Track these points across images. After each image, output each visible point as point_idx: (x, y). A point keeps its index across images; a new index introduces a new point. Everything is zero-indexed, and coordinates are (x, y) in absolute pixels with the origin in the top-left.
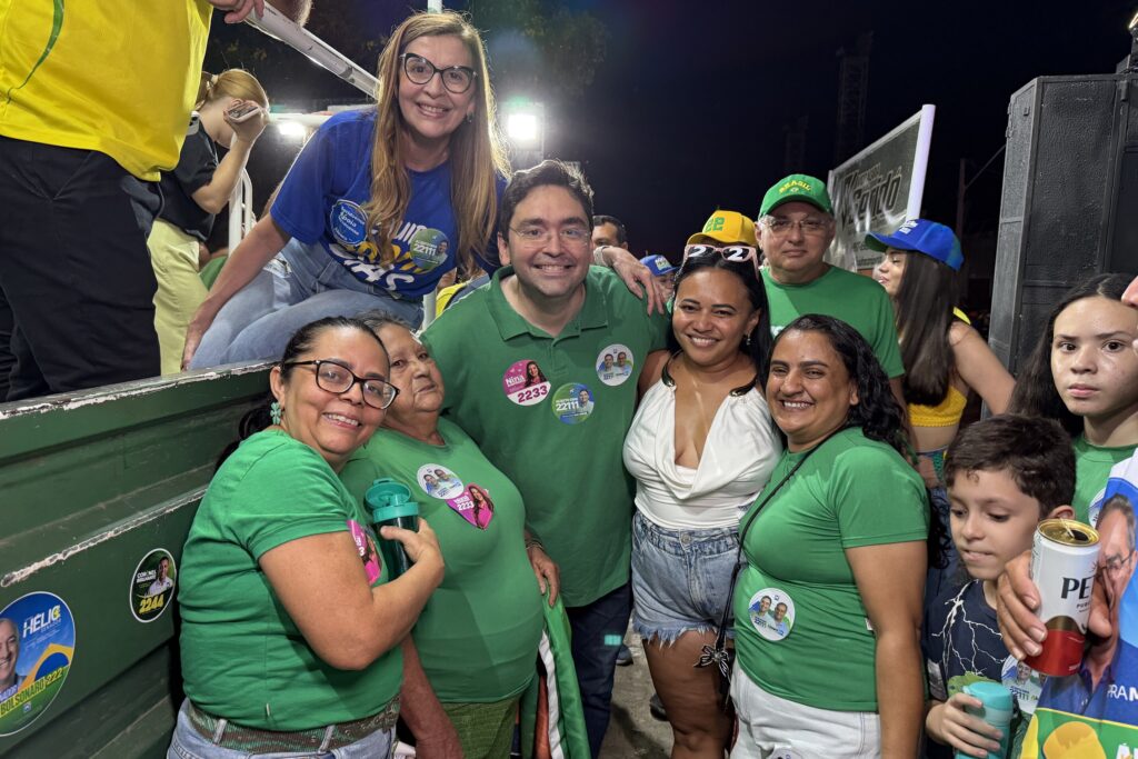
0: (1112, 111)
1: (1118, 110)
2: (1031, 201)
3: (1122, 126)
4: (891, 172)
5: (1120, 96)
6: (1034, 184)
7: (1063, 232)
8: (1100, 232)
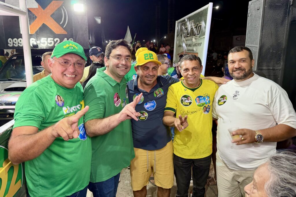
0: (287, 9)
1: (289, 8)
2: (261, 40)
3: (290, 13)
4: (198, 23)
5: (290, 3)
6: (262, 34)
7: (271, 51)
8: (283, 50)
